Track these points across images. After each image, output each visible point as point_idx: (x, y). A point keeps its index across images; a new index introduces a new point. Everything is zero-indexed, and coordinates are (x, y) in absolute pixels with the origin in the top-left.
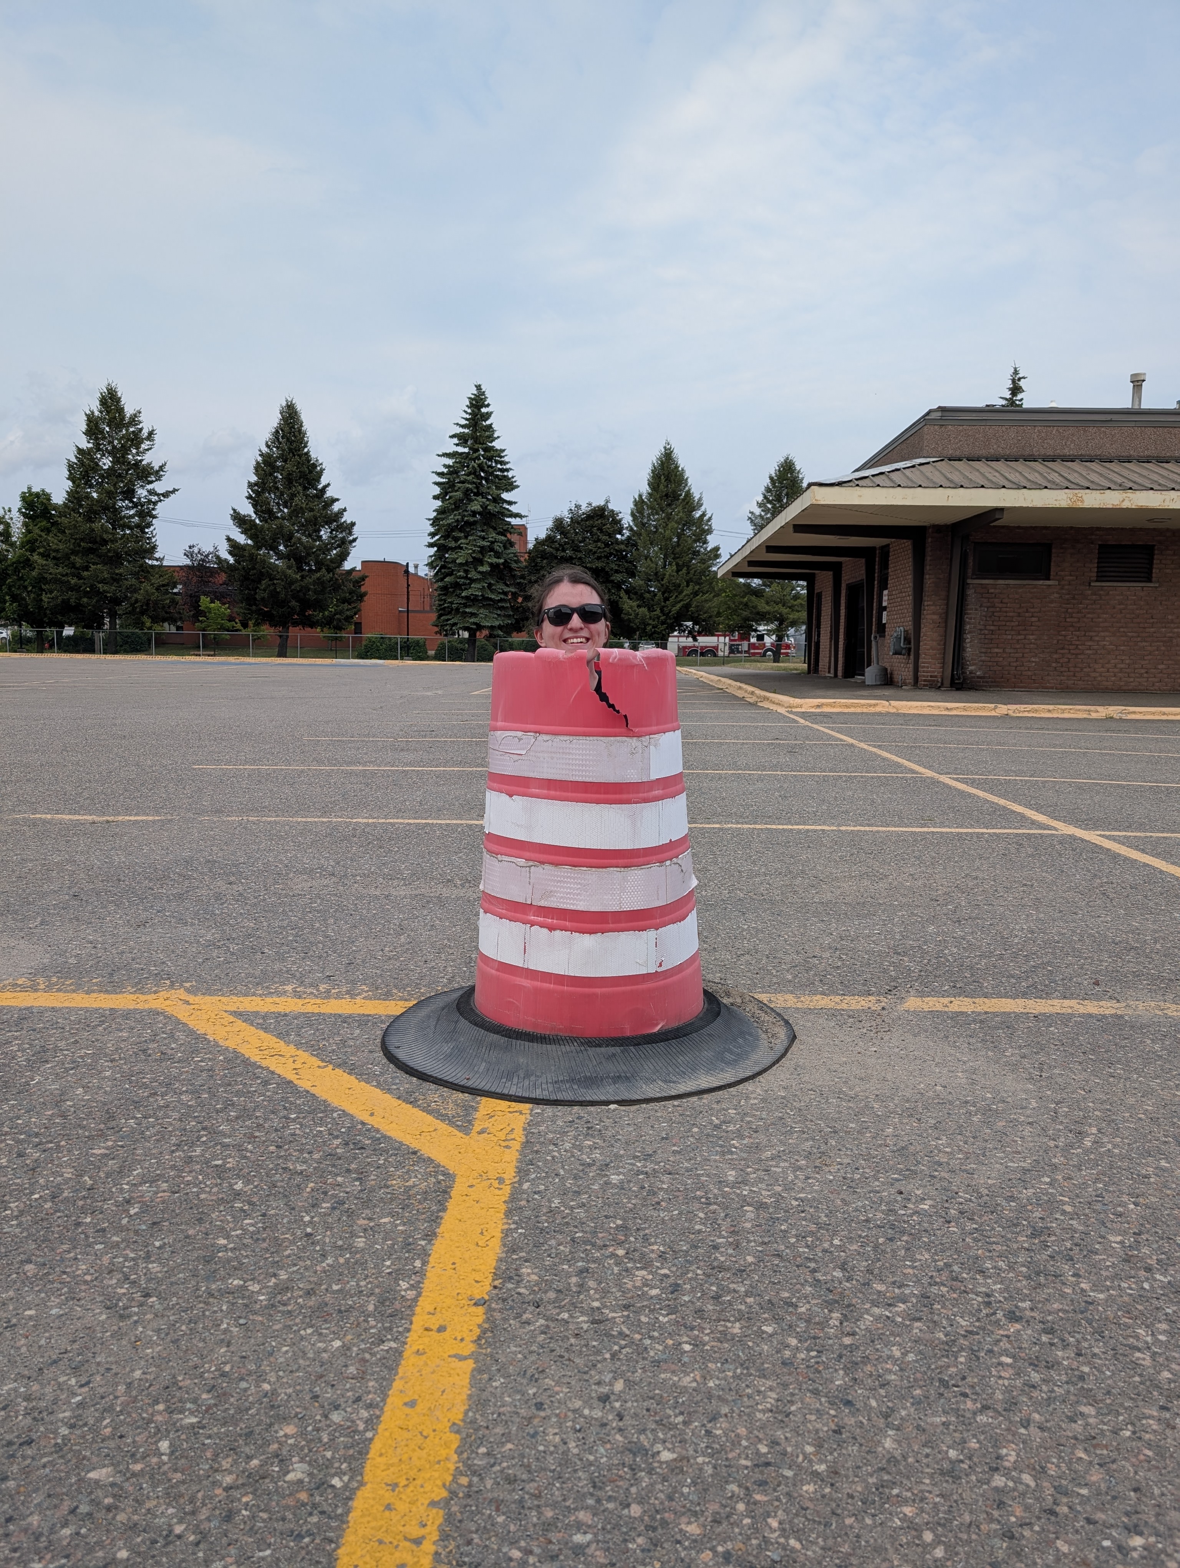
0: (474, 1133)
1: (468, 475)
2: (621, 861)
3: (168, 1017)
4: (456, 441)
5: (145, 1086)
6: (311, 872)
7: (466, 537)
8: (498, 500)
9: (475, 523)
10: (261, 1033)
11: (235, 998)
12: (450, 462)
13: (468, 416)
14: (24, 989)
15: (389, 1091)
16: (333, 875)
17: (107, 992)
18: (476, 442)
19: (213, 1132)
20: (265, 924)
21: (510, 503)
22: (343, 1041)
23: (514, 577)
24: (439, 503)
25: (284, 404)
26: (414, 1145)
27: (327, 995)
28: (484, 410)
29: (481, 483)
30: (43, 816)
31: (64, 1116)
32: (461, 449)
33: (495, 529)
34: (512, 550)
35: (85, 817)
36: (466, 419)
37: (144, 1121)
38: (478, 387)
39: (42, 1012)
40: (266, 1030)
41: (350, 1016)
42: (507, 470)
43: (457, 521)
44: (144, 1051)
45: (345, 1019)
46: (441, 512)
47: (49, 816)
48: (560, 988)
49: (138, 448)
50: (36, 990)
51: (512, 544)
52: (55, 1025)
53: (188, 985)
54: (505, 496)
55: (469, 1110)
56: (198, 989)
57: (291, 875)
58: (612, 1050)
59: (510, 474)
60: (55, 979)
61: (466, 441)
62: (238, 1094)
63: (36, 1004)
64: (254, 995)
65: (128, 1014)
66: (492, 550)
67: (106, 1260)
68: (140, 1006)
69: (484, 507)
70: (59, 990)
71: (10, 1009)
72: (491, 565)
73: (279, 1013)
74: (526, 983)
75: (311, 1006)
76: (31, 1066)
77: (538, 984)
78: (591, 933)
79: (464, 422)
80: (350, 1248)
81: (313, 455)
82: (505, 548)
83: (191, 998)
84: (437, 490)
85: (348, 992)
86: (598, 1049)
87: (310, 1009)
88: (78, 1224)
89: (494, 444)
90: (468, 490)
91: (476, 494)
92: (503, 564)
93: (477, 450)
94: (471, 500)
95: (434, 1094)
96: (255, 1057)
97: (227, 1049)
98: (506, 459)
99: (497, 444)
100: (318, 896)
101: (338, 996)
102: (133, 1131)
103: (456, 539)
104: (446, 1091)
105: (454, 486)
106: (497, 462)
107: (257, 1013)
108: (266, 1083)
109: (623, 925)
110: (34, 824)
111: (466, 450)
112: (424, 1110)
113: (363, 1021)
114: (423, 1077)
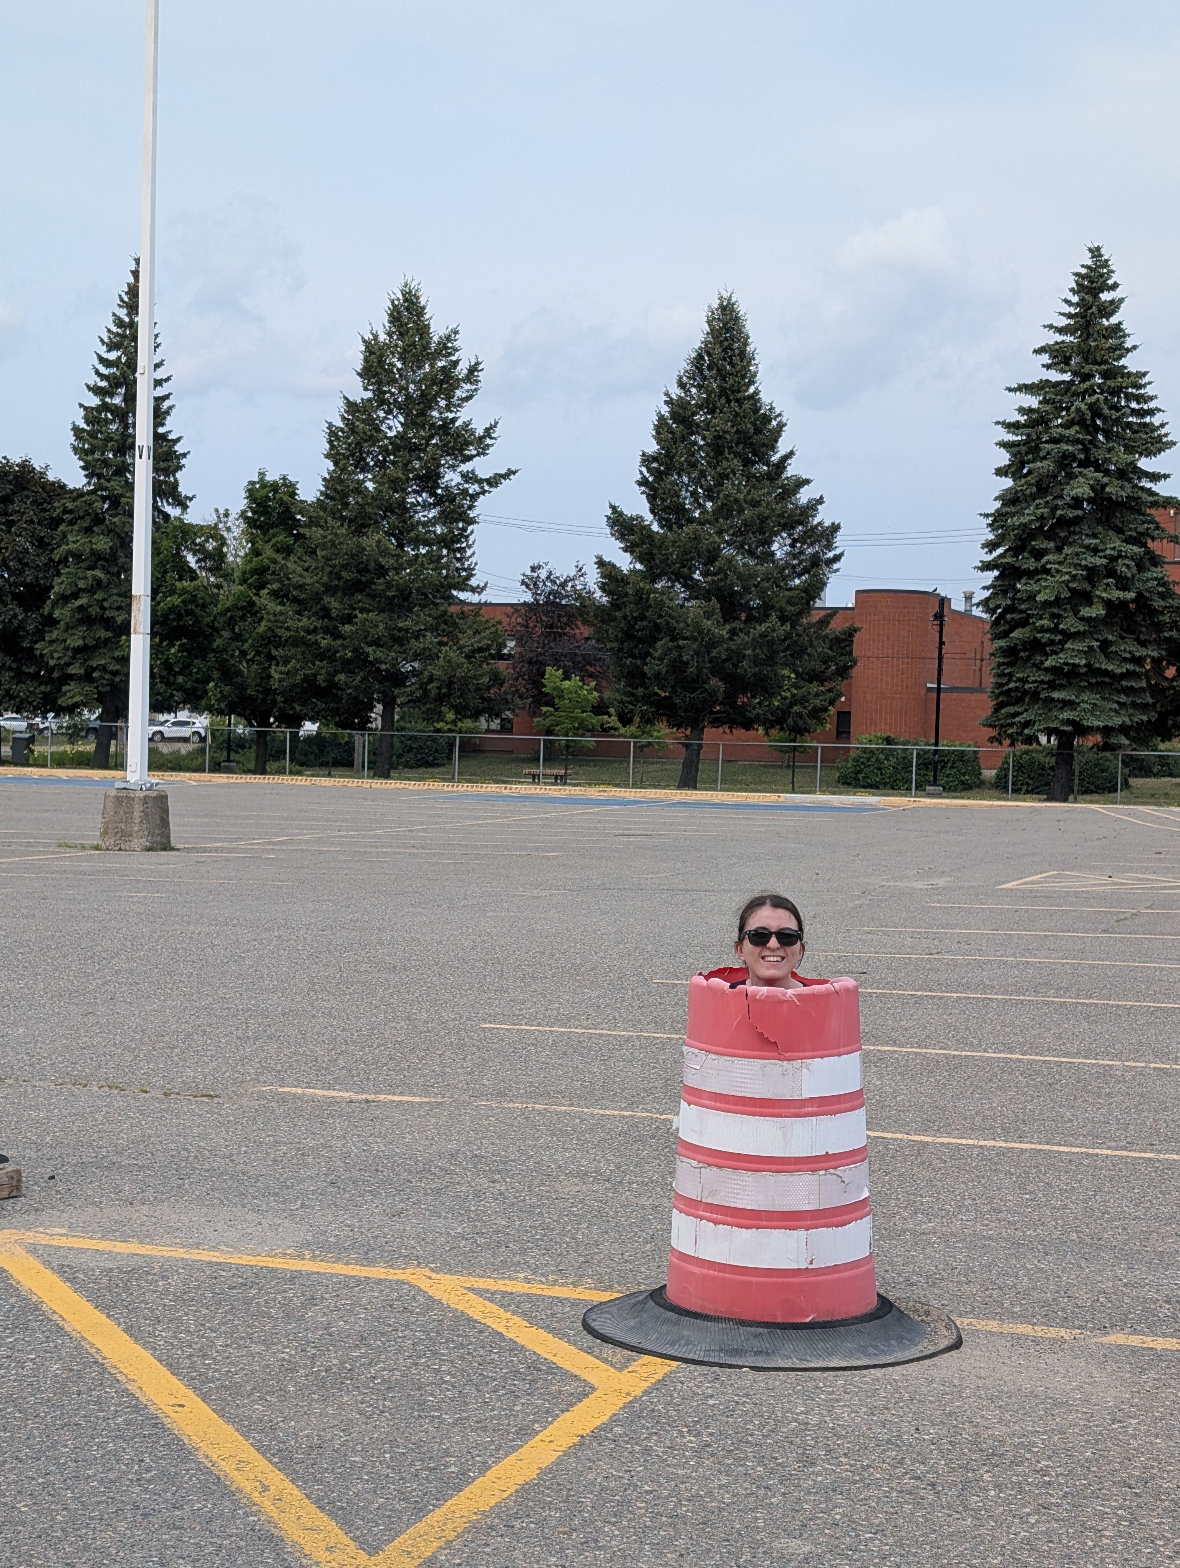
0: (625, 1372)
1: (1067, 426)
2: (773, 1167)
3: (413, 1287)
4: (1045, 359)
5: (390, 1325)
6: (583, 1176)
7: (1059, 549)
8: (1129, 473)
9: (1077, 521)
10: (487, 1303)
11: (471, 1278)
12: (1032, 401)
13: (1072, 310)
14: (292, 1257)
15: (575, 1345)
16: (608, 1180)
17: (362, 1265)
18: (1086, 360)
19: (435, 1353)
20: (517, 1223)
21: (1155, 477)
22: (553, 1315)
23: (1158, 627)
24: (1007, 483)
25: (715, 304)
26: (578, 1373)
27: (555, 1283)
28: (1105, 296)
29: (1094, 442)
30: (293, 1090)
31: (330, 1335)
32: (1055, 376)
33: (1120, 531)
34: (1156, 572)
35: (341, 1094)
36: (1069, 316)
37: (387, 1344)
38: (1096, 252)
39: (309, 1274)
40: (492, 1301)
41: (566, 1299)
42: (1151, 412)
43: (1042, 517)
44: (391, 1306)
45: (561, 1301)
46: (1010, 500)
47: (299, 1091)
48: (722, 1274)
49: (449, 398)
50: (303, 1259)
51: (1155, 561)
52: (320, 1283)
53: (432, 1266)
54: (1145, 464)
55: (629, 1360)
56: (441, 1270)
57: (561, 1178)
58: (760, 1330)
59: (1156, 420)
60: (317, 1252)
61: (1067, 361)
62: (458, 1336)
63: (304, 1268)
64: (489, 1277)
65: (379, 1282)
66: (1111, 573)
67: (359, 1398)
68: (390, 1277)
69: (1098, 489)
70: (321, 1260)
71: (284, 1270)
72: (1108, 604)
73: (506, 1292)
74: (696, 1270)
75: (536, 1289)
76: (304, 1306)
77: (705, 1271)
78: (747, 1228)
79: (1063, 322)
80: (511, 1410)
81: (765, 398)
82: (1140, 567)
83: (434, 1275)
84: (1004, 458)
85: (572, 1283)
86: (749, 1329)
87: (534, 1291)
88: (342, 1383)
89: (1122, 362)
90: (1065, 456)
91: (1084, 464)
92: (1133, 601)
93: (1088, 377)
94: (1071, 476)
95: (608, 1350)
96: (477, 1316)
97: (456, 1310)
98: (1149, 391)
99: (1130, 363)
100: (582, 1201)
101: (562, 1285)
102: (379, 1347)
103: (1038, 554)
104: (619, 1349)
105: (1037, 449)
106: (1129, 397)
107: (488, 1290)
108: (481, 1332)
109: (775, 1223)
110: (283, 1099)
111: (1067, 377)
112: (597, 1357)
113: (576, 1303)
114: (605, 1339)
